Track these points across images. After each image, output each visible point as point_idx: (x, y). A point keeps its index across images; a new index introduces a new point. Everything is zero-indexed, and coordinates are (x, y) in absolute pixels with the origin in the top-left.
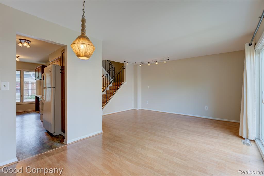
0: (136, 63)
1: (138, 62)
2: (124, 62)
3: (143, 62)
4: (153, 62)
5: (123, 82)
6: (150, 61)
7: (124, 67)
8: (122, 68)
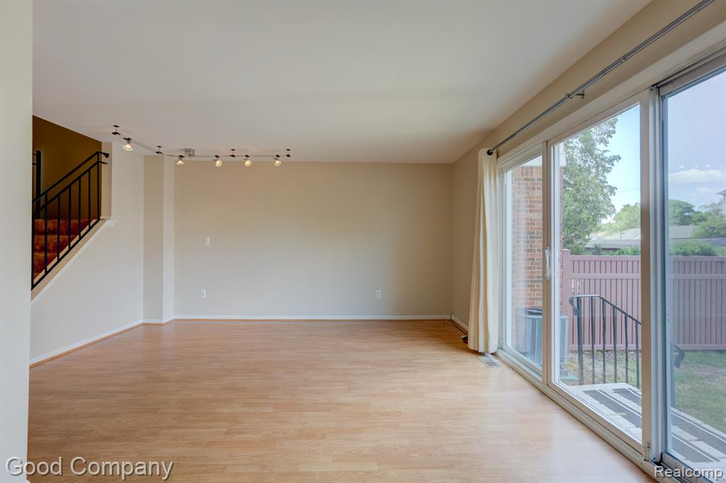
0: (161, 150)
1: (172, 146)
2: (115, 133)
3: (194, 151)
4: (233, 156)
5: (99, 220)
6: (224, 150)
7: (103, 158)
8: (94, 160)
